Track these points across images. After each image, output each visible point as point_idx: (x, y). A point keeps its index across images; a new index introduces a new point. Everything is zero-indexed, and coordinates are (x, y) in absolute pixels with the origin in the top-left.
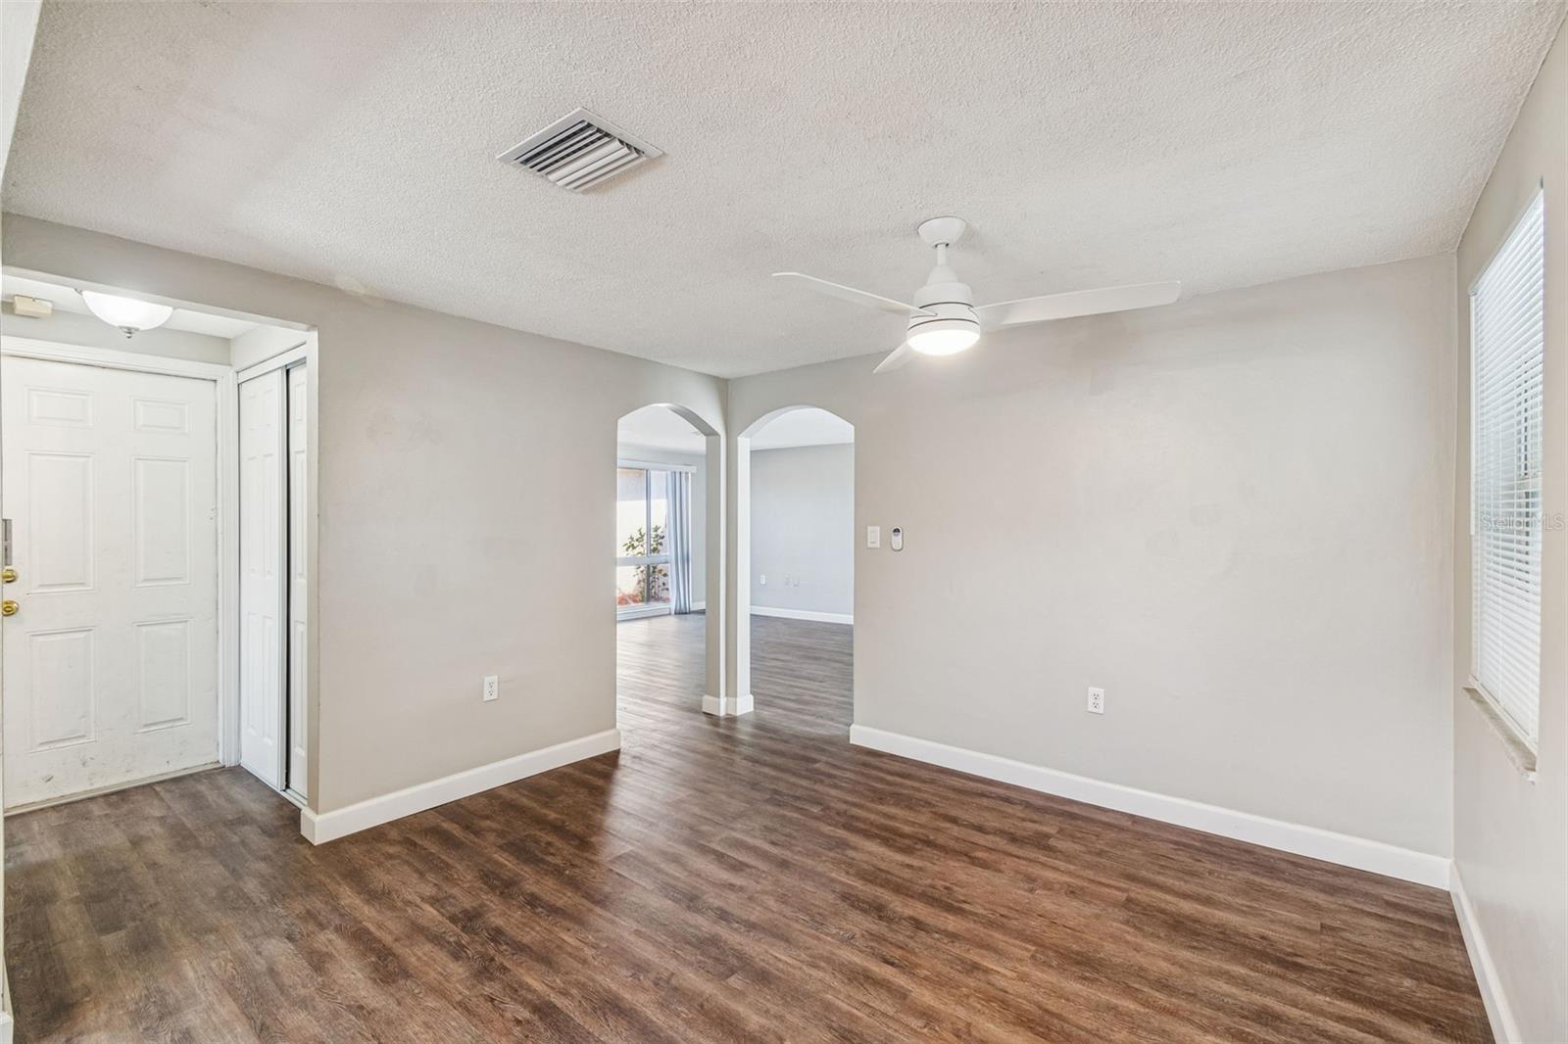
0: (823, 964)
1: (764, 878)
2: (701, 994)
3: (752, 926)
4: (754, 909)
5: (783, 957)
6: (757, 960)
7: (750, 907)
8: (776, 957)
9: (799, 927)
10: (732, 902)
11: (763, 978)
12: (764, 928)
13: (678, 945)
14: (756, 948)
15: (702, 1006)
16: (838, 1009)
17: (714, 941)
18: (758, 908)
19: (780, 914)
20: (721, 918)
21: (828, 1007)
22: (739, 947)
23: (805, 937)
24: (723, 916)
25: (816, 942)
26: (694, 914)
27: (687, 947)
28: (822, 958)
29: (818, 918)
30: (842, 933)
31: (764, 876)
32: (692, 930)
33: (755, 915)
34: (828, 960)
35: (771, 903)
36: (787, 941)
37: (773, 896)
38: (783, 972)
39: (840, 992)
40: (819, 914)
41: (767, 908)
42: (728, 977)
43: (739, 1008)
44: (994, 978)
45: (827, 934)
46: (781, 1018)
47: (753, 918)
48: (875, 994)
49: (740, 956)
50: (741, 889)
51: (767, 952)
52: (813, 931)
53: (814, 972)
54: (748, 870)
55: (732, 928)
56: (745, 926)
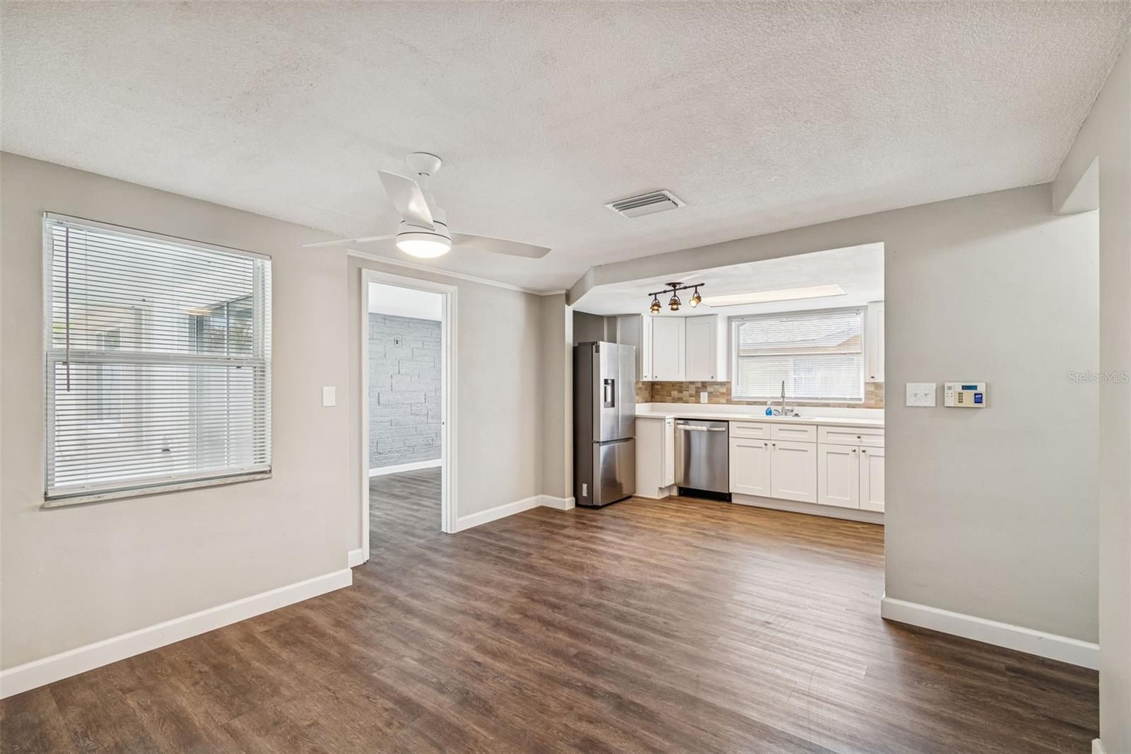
0: (520, 661)
1: (560, 731)
2: (591, 645)
3: (567, 684)
4: (568, 698)
5: (546, 664)
6: (562, 662)
7: (571, 700)
8: (550, 664)
9: (532, 684)
10: (587, 704)
11: (557, 653)
12: (558, 682)
13: (616, 669)
14: (563, 669)
15: (589, 640)
16: (516, 641)
17: (592, 673)
18: (563, 699)
19: (546, 695)
20: (592, 689)
21: (521, 641)
22: (574, 669)
23: (529, 677)
24: (591, 691)
25: (522, 674)
26: (613, 691)
27: (609, 668)
28: (519, 664)
29: (516, 692)
30: (502, 681)
31: (560, 734)
32: (610, 679)
33: (565, 693)
34: (516, 663)
35: (553, 705)
36: (541, 674)
37: (552, 712)
38: (546, 657)
39: (514, 648)
40: (515, 695)
41: (556, 698)
42: (578, 653)
43: (568, 639)
44: (416, 655)
45: (512, 679)
46: (547, 636)
47: (567, 690)
48: (494, 647)
49: (573, 664)
50: (580, 718)
51: (556, 667)
52: (522, 681)
53: (526, 656)
54: (577, 741)
55: (582, 682)
56: (572, 684)
